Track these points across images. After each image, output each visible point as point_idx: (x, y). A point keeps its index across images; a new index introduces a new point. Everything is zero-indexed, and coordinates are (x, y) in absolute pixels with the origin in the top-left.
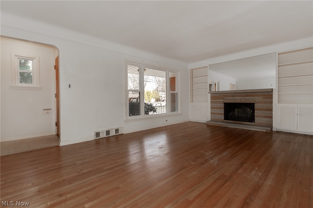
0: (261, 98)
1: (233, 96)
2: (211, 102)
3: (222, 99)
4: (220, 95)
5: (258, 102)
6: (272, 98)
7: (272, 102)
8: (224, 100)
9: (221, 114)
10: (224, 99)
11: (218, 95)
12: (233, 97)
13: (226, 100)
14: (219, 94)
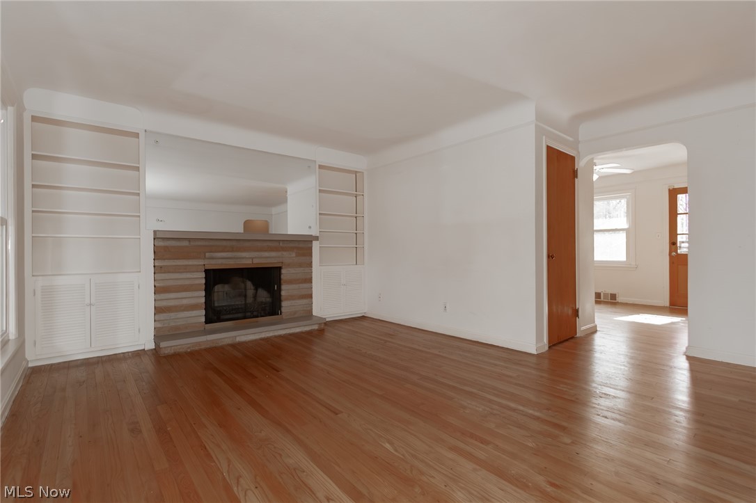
0: (294, 255)
1: (232, 249)
2: (157, 270)
3: (199, 258)
4: (192, 243)
5: (289, 265)
6: (311, 255)
7: (310, 265)
8: (206, 262)
9: (193, 307)
10: (205, 258)
11: (186, 243)
12: (232, 251)
13: (213, 262)
14: (189, 240)
